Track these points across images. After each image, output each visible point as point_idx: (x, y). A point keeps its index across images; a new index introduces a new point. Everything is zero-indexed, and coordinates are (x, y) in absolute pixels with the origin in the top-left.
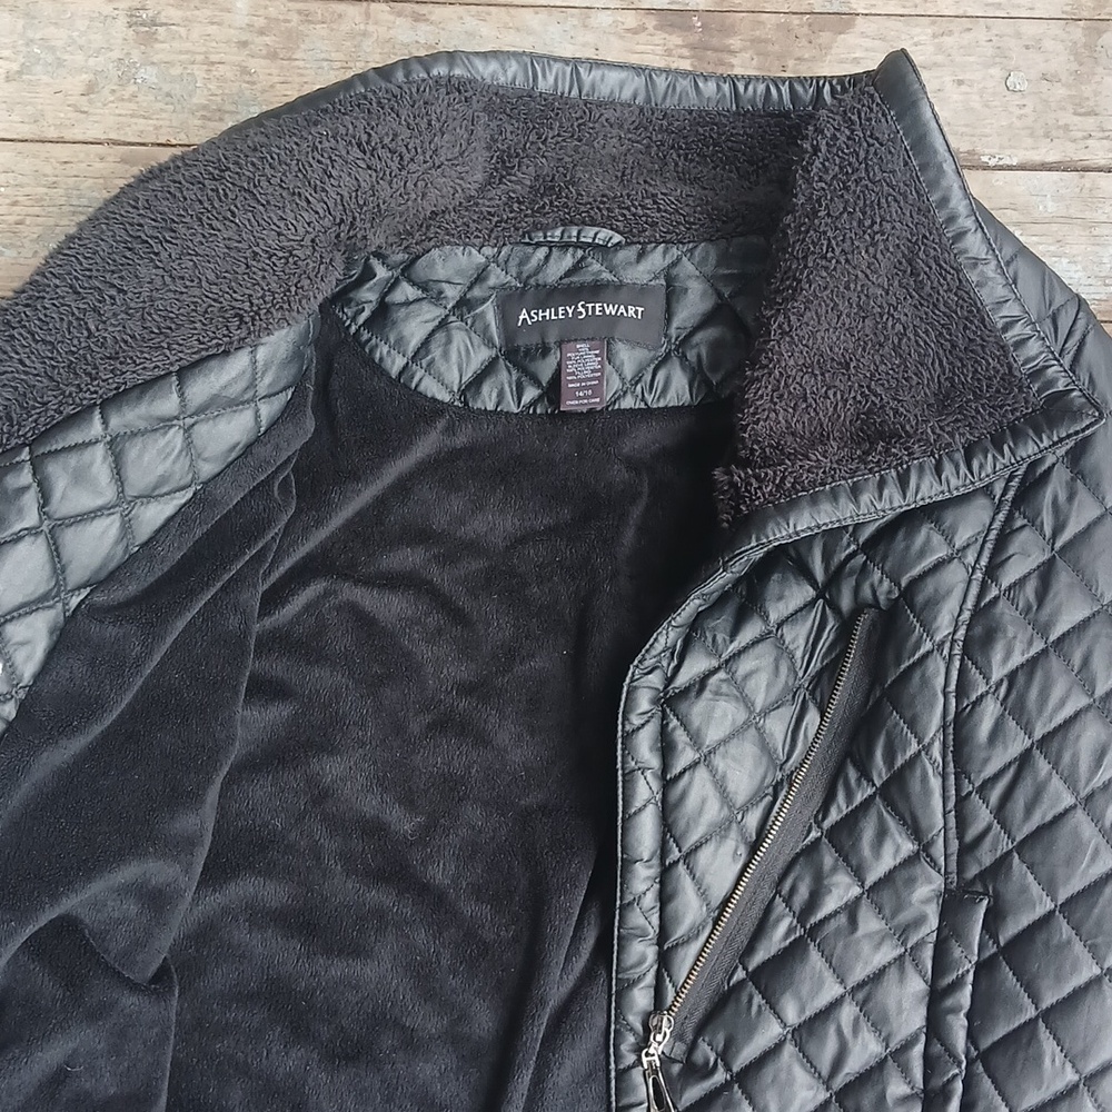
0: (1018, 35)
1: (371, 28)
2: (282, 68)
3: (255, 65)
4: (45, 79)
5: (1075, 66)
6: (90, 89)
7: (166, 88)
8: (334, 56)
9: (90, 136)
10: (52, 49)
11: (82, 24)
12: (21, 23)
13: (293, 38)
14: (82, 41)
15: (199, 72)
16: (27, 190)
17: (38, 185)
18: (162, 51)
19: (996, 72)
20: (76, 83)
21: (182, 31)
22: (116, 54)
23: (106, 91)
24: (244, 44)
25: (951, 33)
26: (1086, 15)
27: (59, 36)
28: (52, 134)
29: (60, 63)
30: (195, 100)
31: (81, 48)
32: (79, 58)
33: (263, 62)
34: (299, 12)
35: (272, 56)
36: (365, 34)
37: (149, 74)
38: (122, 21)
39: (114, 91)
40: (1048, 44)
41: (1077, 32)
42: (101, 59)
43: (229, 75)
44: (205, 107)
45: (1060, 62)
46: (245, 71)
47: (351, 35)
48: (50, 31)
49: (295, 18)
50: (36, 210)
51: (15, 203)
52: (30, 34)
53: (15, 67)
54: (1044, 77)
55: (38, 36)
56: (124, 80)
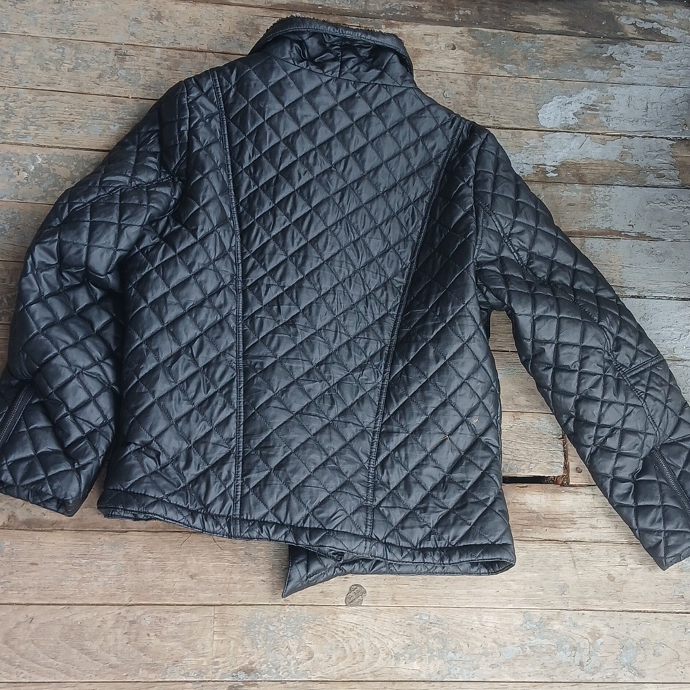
0: (448, 78)
1: (207, 61)
2: (173, 73)
3: (162, 71)
4: (83, 71)
5: (469, 90)
6: (100, 76)
7: (129, 77)
8: (192, 70)
9: (100, 93)
10: (86, 61)
11: (97, 53)
12: (74, 51)
13: (177, 63)
14: (97, 59)
15: (142, 73)
16: (76, 110)
17: (80, 108)
18: (127, 65)
19: (439, 90)
20: (95, 74)
21: (136, 58)
22: (110, 65)
23: (106, 77)
24: (159, 64)
25: (423, 76)
26: (473, 73)
27: (88, 57)
28: (86, 91)
29: (89, 66)
30: (140, 82)
31: (97, 61)
32: (96, 65)
33: (166, 71)
34: (180, 54)
35: (170, 68)
36: (204, 63)
37: (122, 72)
38: (112, 53)
39: (109, 78)
40: (459, 82)
41: (470, 78)
42: (104, 66)
43: (153, 74)
44: (143, 85)
45: (463, 88)
46: (159, 73)
47: (200, 63)
48: (85, 55)
49: (178, 56)
50: (79, 117)
51: (71, 115)
52: (77, 55)
53: (71, 67)
54: (457, 93)
55: (80, 57)
56: (113, 74)
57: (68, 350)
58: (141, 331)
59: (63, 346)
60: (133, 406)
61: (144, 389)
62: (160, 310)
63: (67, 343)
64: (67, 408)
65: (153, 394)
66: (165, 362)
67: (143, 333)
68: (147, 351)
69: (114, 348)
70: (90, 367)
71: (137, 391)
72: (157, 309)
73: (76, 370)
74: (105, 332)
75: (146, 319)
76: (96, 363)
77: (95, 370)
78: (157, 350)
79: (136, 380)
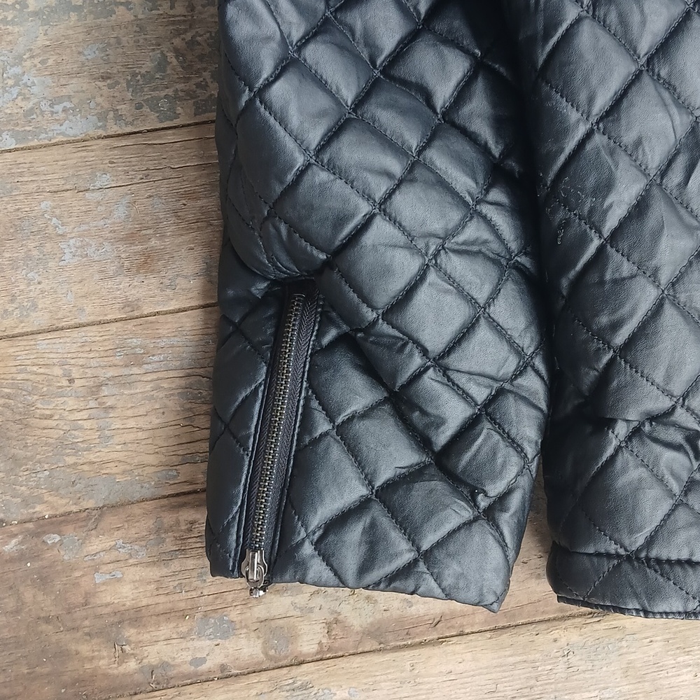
57: (398, 198)
58: (583, 97)
59: (384, 189)
60: (604, 320)
61: (627, 268)
62: (623, 21)
63: (389, 175)
64: (425, 352)
65: (654, 276)
66: (664, 172)
67: (591, 100)
68: (612, 153)
69: (496, 150)
70: (462, 226)
71: (608, 276)
72: (613, 18)
73: (427, 246)
74: (466, 109)
75: (589, 57)
76: (471, 212)
77: (474, 231)
78: (638, 143)
79: (596, 243)
